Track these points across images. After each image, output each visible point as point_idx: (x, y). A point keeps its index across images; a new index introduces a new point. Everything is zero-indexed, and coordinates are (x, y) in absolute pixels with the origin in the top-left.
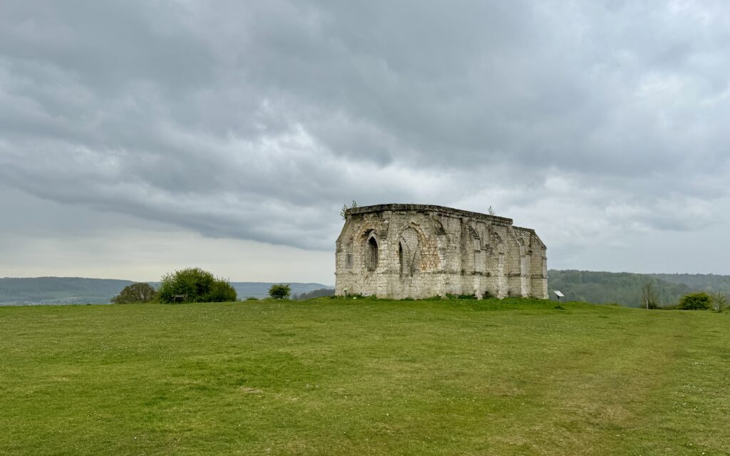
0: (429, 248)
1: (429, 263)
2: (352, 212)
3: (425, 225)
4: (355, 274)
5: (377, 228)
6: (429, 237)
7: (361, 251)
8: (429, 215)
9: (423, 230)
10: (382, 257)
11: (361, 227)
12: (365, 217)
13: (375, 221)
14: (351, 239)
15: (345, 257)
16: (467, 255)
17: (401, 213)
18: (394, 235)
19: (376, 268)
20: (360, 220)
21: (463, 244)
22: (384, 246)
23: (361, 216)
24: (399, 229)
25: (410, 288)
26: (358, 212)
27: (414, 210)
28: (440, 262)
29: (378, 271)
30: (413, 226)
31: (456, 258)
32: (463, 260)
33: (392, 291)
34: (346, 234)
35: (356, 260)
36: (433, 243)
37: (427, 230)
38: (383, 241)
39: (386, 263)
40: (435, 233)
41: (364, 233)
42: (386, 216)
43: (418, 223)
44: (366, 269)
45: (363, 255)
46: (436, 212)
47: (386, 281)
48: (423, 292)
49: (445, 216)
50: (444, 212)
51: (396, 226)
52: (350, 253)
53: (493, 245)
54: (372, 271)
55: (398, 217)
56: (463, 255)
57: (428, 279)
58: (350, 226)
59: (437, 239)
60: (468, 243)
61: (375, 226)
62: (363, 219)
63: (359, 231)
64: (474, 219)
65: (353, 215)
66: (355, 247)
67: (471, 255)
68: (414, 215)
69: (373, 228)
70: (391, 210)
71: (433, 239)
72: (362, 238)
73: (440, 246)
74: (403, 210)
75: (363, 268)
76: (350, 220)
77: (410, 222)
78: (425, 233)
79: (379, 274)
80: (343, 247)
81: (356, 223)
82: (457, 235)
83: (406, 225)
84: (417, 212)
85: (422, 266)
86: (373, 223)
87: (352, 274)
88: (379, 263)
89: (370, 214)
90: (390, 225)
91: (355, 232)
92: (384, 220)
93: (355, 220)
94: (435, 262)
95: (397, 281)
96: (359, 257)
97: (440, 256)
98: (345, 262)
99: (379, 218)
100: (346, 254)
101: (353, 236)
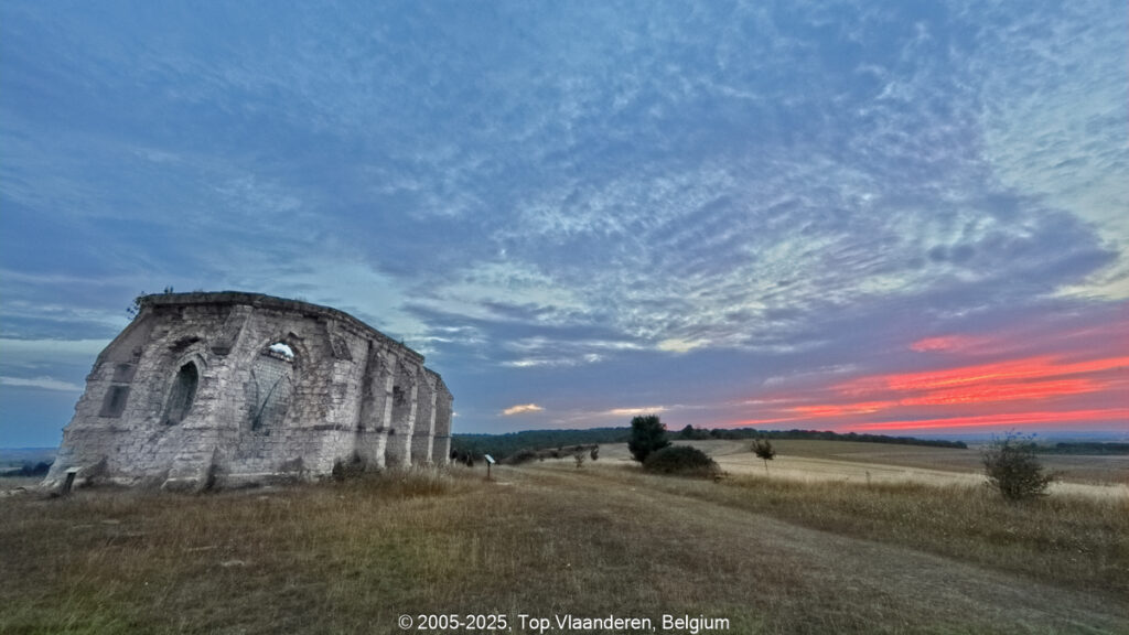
0: (314, 382)
1: (308, 409)
2: (156, 302)
3: (314, 341)
4: (121, 431)
5: (208, 337)
6: (319, 362)
7: (155, 380)
8: (325, 323)
9: (310, 348)
10: (206, 392)
11: (170, 333)
12: (188, 313)
13: (209, 323)
14: (136, 355)
15: (105, 391)
16: (373, 399)
17: (273, 312)
18: (246, 351)
19: (182, 419)
20: (173, 319)
21: (367, 382)
22: (218, 369)
23: (176, 311)
24: (260, 342)
25: (258, 460)
26: (171, 301)
27: (300, 311)
28: (333, 408)
29: (187, 424)
30: (290, 339)
31: (353, 403)
32: (362, 407)
33: (214, 468)
34: (126, 343)
35: (135, 401)
36: (323, 373)
37: (316, 350)
38: (217, 361)
39: (213, 405)
40: (333, 355)
41: (174, 345)
42: (238, 314)
43: (302, 336)
44: (158, 420)
45: (158, 390)
46: (339, 320)
47: (202, 447)
48: (285, 467)
49: (351, 332)
50: (351, 325)
51: (256, 335)
52: (123, 385)
53: (404, 388)
54: (172, 424)
55: (264, 318)
56: (364, 400)
57: (300, 441)
58: (143, 328)
59: (336, 365)
60: (376, 380)
61: (207, 332)
62: (180, 316)
63: (164, 340)
64: (386, 346)
65: (158, 306)
66: (142, 372)
67: (378, 399)
68: (296, 320)
69: (200, 335)
70: (251, 304)
71: (325, 367)
72: (165, 355)
73: (338, 378)
74: (276, 308)
75: (150, 418)
76: (147, 316)
77: (286, 332)
78: (311, 354)
79: (190, 430)
80: (109, 370)
81: (159, 323)
82: (362, 366)
83: (277, 335)
84: (305, 316)
85: (293, 415)
86: (203, 326)
87: (114, 431)
88: (196, 406)
89: (199, 309)
90: (242, 332)
91: (153, 341)
92: (232, 320)
93: (158, 318)
94: (320, 409)
95: (229, 446)
96: (146, 393)
97: (335, 397)
98: (101, 404)
99: (220, 317)
100: (109, 384)
101: (143, 349)
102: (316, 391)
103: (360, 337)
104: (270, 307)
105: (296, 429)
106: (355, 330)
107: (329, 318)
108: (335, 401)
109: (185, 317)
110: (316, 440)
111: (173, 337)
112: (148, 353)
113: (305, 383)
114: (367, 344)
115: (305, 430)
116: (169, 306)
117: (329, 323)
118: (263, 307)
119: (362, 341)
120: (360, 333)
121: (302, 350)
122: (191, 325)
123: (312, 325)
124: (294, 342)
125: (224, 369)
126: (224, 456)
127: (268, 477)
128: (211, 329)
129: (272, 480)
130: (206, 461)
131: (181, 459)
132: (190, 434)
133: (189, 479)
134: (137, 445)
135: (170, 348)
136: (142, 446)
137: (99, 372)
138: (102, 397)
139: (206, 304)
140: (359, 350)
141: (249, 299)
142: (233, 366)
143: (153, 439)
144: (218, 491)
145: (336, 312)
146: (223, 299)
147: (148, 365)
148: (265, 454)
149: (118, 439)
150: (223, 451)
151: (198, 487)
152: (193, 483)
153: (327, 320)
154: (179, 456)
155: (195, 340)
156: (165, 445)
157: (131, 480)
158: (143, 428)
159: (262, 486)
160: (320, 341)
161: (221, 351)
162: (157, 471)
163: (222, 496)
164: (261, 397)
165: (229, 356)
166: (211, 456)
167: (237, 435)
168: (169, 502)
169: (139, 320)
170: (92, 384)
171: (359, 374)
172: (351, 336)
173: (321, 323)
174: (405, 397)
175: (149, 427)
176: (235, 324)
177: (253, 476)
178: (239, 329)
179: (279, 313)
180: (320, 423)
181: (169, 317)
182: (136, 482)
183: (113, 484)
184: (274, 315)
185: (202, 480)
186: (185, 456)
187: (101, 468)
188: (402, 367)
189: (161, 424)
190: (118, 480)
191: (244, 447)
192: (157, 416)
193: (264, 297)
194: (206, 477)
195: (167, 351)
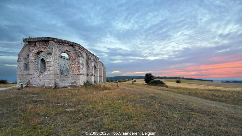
0: (75, 63)
1: (75, 70)
2: (28, 40)
3: (73, 52)
4: (30, 74)
5: (45, 51)
6: (75, 58)
7: (35, 62)
8: (75, 47)
9: (72, 54)
10: (49, 65)
11: (35, 49)
12: (38, 44)
13: (44, 47)
14: (28, 55)
15: (23, 65)
16: (89, 68)
17: (60, 44)
18: (56, 54)
19: (45, 72)
20: (34, 45)
21: (87, 64)
22: (50, 59)
23: (34, 43)
24: (59, 52)
25: (65, 81)
26: (32, 40)
27: (68, 44)
28: (81, 70)
29: (46, 73)
30: (66, 52)
31: (85, 69)
32: (87, 70)
33: (55, 83)
34: (24, 52)
35: (31, 67)
36: (77, 61)
37: (74, 55)
38: (49, 57)
39: (51, 68)
40: (79, 56)
41: (37, 53)
42: (51, 44)
43: (70, 51)
44: (39, 72)
45: (36, 65)
46: (78, 47)
47: (51, 78)
48: (72, 83)
49: (82, 50)
50: (82, 48)
51: (57, 50)
52: (27, 63)
53: (96, 65)
54: (43, 73)
55: (58, 45)
56: (87, 68)
57: (74, 77)
58: (27, 48)
59: (80, 59)
60: (89, 63)
61: (44, 49)
62: (36, 45)
63: (33, 51)
64: (90, 55)
65: (29, 42)
66: (31, 60)
67: (91, 68)
68: (67, 46)
69: (43, 50)
70: (54, 41)
71: (77, 59)
72: (35, 55)
73: (81, 62)
74: (61, 43)
75: (36, 71)
76: (27, 45)
77: (65, 49)
78: (73, 56)
79: (47, 74)
80: (22, 59)
81: (31, 47)
82: (86, 60)
83: (63, 50)
84: (69, 45)
85: (71, 71)
86: (42, 47)
87: (29, 74)
88: (47, 68)
89: (40, 42)
90: (54, 49)
91: (31, 52)
92: (50, 46)
93: (30, 45)
94: (78, 70)
95: (58, 78)
96: (34, 65)
97: (81, 67)
98: (23, 68)
99: (47, 45)
100: (23, 63)
101: (29, 54)
102: (76, 65)
103: (84, 52)
104: (60, 42)
105: (73, 75)
106: (83, 50)
107: (76, 46)
108: (81, 68)
109: (37, 45)
110: (78, 77)
111: (35, 51)
112: (31, 55)
113: (73, 63)
114: (86, 54)
115: (75, 75)
116: (32, 42)
117: (76, 47)
118: (58, 42)
119: (85, 53)
120: (84, 51)
121: (70, 55)
122: (40, 47)
123: (72, 48)
124: (68, 52)
125: (52, 59)
126: (57, 80)
127: (69, 85)
128: (45, 48)
129: (70, 86)
130: (53, 81)
131: (47, 81)
132: (48, 75)
133: (51, 86)
134: (36, 78)
135: (36, 54)
136: (37, 78)
137: (20, 59)
138: (23, 66)
139: (42, 41)
140: (85, 55)
141: (53, 39)
142: (54, 58)
143: (39, 76)
144: (58, 88)
145: (77, 44)
146: (46, 39)
147: (32, 58)
148: (67, 80)
149: (30, 76)
150: (57, 79)
151: (53, 88)
152: (52, 87)
153: (75, 46)
154: (46, 80)
155: (42, 52)
156: (42, 78)
157: (37, 86)
158: (36, 74)
159: (68, 87)
160: (74, 52)
161: (50, 54)
162: (42, 84)
163: (59, 90)
164: (62, 67)
165: (52, 55)
166: (54, 80)
167: (59, 76)
168: (47, 91)
169: (25, 46)
170: (19, 63)
171: (85, 62)
172: (82, 51)
173: (74, 47)
174: (96, 68)
175: (37, 74)
176: (51, 47)
177: (65, 85)
178: (53, 48)
179: (62, 44)
180: (78, 73)
181: (33, 45)
182: (38, 86)
183: (33, 87)
184: (61, 45)
185: (54, 86)
186: (48, 80)
187: (29, 83)
188: (95, 60)
189: (40, 73)
190: (34, 85)
191: (61, 78)
192: (38, 71)
193: (57, 39)
194: (54, 85)
195: (35, 54)
